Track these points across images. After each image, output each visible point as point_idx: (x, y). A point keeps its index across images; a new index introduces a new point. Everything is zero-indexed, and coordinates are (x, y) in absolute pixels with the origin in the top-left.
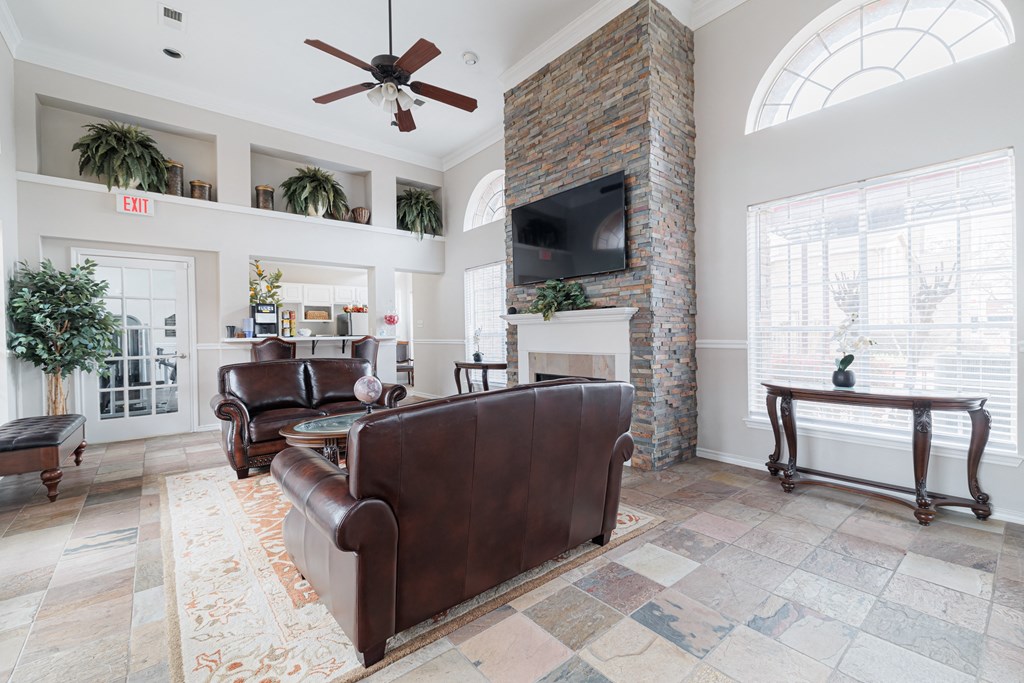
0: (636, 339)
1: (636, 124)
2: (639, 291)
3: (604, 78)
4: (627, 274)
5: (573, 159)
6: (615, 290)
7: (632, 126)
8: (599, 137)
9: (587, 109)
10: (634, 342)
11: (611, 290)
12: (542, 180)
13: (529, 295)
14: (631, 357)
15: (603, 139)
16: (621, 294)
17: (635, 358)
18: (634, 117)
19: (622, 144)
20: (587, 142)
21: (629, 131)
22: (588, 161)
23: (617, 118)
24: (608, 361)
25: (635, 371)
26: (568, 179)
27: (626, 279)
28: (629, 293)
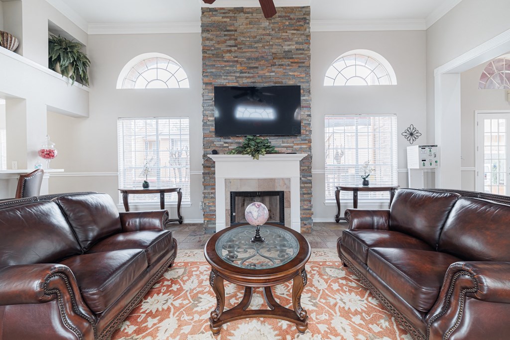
0: (303, 170)
1: (303, 65)
2: (305, 146)
3: (284, 34)
4: (298, 138)
5: (263, 70)
6: (291, 145)
7: (301, 65)
8: (280, 63)
9: (272, 45)
10: (302, 171)
11: (288, 145)
12: (238, 75)
13: (225, 143)
14: (301, 179)
15: (282, 65)
16: (294, 147)
17: (302, 179)
18: (302, 61)
19: (295, 72)
20: (272, 64)
21: (299, 67)
22: (274, 74)
23: (293, 58)
24: (286, 182)
25: (303, 185)
26: (258, 80)
27: (298, 140)
28: (299, 147)
